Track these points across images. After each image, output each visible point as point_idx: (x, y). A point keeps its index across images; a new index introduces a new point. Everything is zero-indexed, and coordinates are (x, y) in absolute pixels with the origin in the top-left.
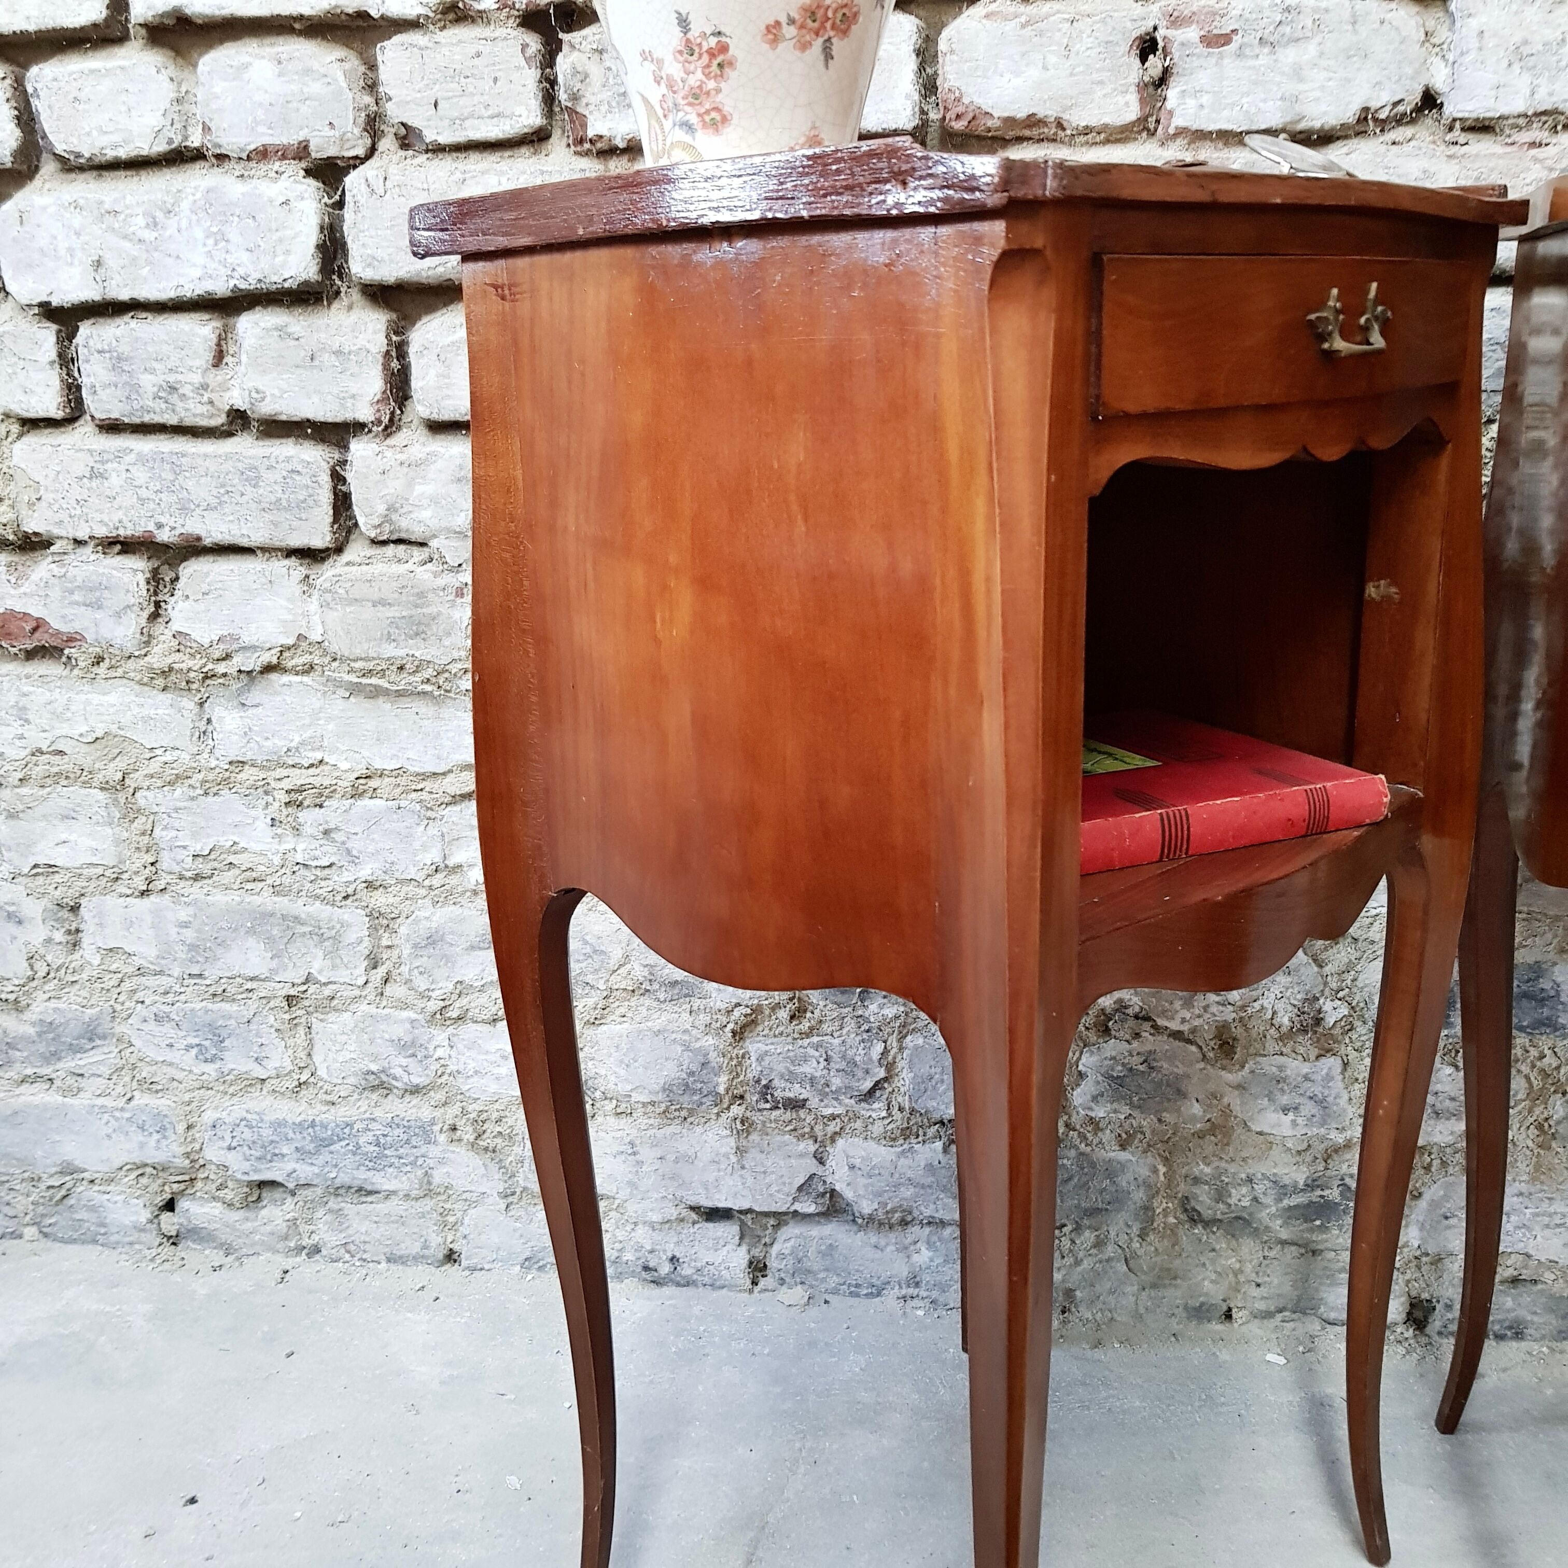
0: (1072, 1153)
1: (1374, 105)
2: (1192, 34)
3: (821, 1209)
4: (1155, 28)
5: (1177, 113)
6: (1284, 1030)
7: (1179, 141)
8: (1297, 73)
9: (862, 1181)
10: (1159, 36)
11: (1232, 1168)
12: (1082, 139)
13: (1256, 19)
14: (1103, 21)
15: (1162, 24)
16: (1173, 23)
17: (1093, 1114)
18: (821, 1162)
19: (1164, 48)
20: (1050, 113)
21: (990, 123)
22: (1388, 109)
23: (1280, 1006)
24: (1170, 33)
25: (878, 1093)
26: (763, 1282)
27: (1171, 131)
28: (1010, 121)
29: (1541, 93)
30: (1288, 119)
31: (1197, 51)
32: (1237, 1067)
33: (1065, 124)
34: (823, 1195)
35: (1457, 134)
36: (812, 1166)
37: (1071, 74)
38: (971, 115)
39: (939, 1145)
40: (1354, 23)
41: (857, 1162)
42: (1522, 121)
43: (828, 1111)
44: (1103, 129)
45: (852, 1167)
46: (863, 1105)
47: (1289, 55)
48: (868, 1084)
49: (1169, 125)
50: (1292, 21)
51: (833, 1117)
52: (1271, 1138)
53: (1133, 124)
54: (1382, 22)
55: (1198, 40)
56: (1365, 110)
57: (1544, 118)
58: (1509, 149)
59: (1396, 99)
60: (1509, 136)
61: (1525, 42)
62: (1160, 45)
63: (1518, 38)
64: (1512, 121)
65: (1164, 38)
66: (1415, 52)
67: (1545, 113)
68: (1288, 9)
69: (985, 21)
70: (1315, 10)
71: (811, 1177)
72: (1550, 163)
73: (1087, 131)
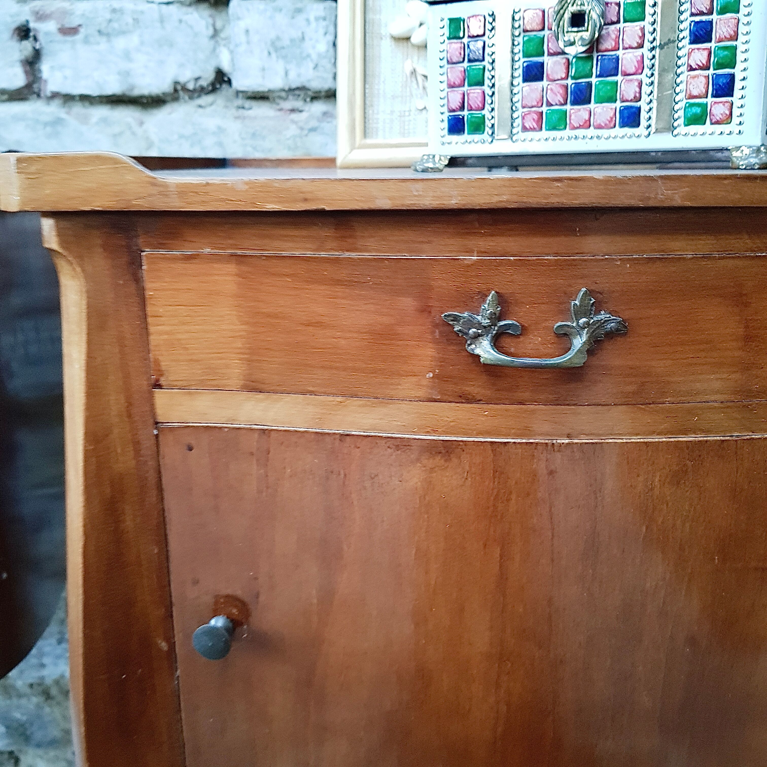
1: (182, 79)
2: (52, 26)
4: (28, 22)
5: (50, 82)
8: (127, 56)
10: (32, 25)
13: (94, 18)
15: (32, 19)
16: (39, 18)
19: (34, 35)
22: (192, 83)
24: (37, 25)
27: (49, 94)
29: (292, 75)
30: (125, 88)
31: (58, 38)
35: (240, 102)
40: (162, 22)
42: (283, 94)
47: (121, 43)
49: (47, 90)
50: (118, 19)
53: (23, 89)
54: (180, 21)
55: (56, 31)
56: (176, 83)
57: (297, 92)
58: (279, 113)
59: (197, 75)
60: (278, 104)
61: (278, 38)
62: (31, 34)
63: (273, 35)
64: (278, 94)
65: (35, 30)
66: (206, 43)
67: (298, 89)
68: (114, 11)
70: (133, 12)
72: (302, 124)
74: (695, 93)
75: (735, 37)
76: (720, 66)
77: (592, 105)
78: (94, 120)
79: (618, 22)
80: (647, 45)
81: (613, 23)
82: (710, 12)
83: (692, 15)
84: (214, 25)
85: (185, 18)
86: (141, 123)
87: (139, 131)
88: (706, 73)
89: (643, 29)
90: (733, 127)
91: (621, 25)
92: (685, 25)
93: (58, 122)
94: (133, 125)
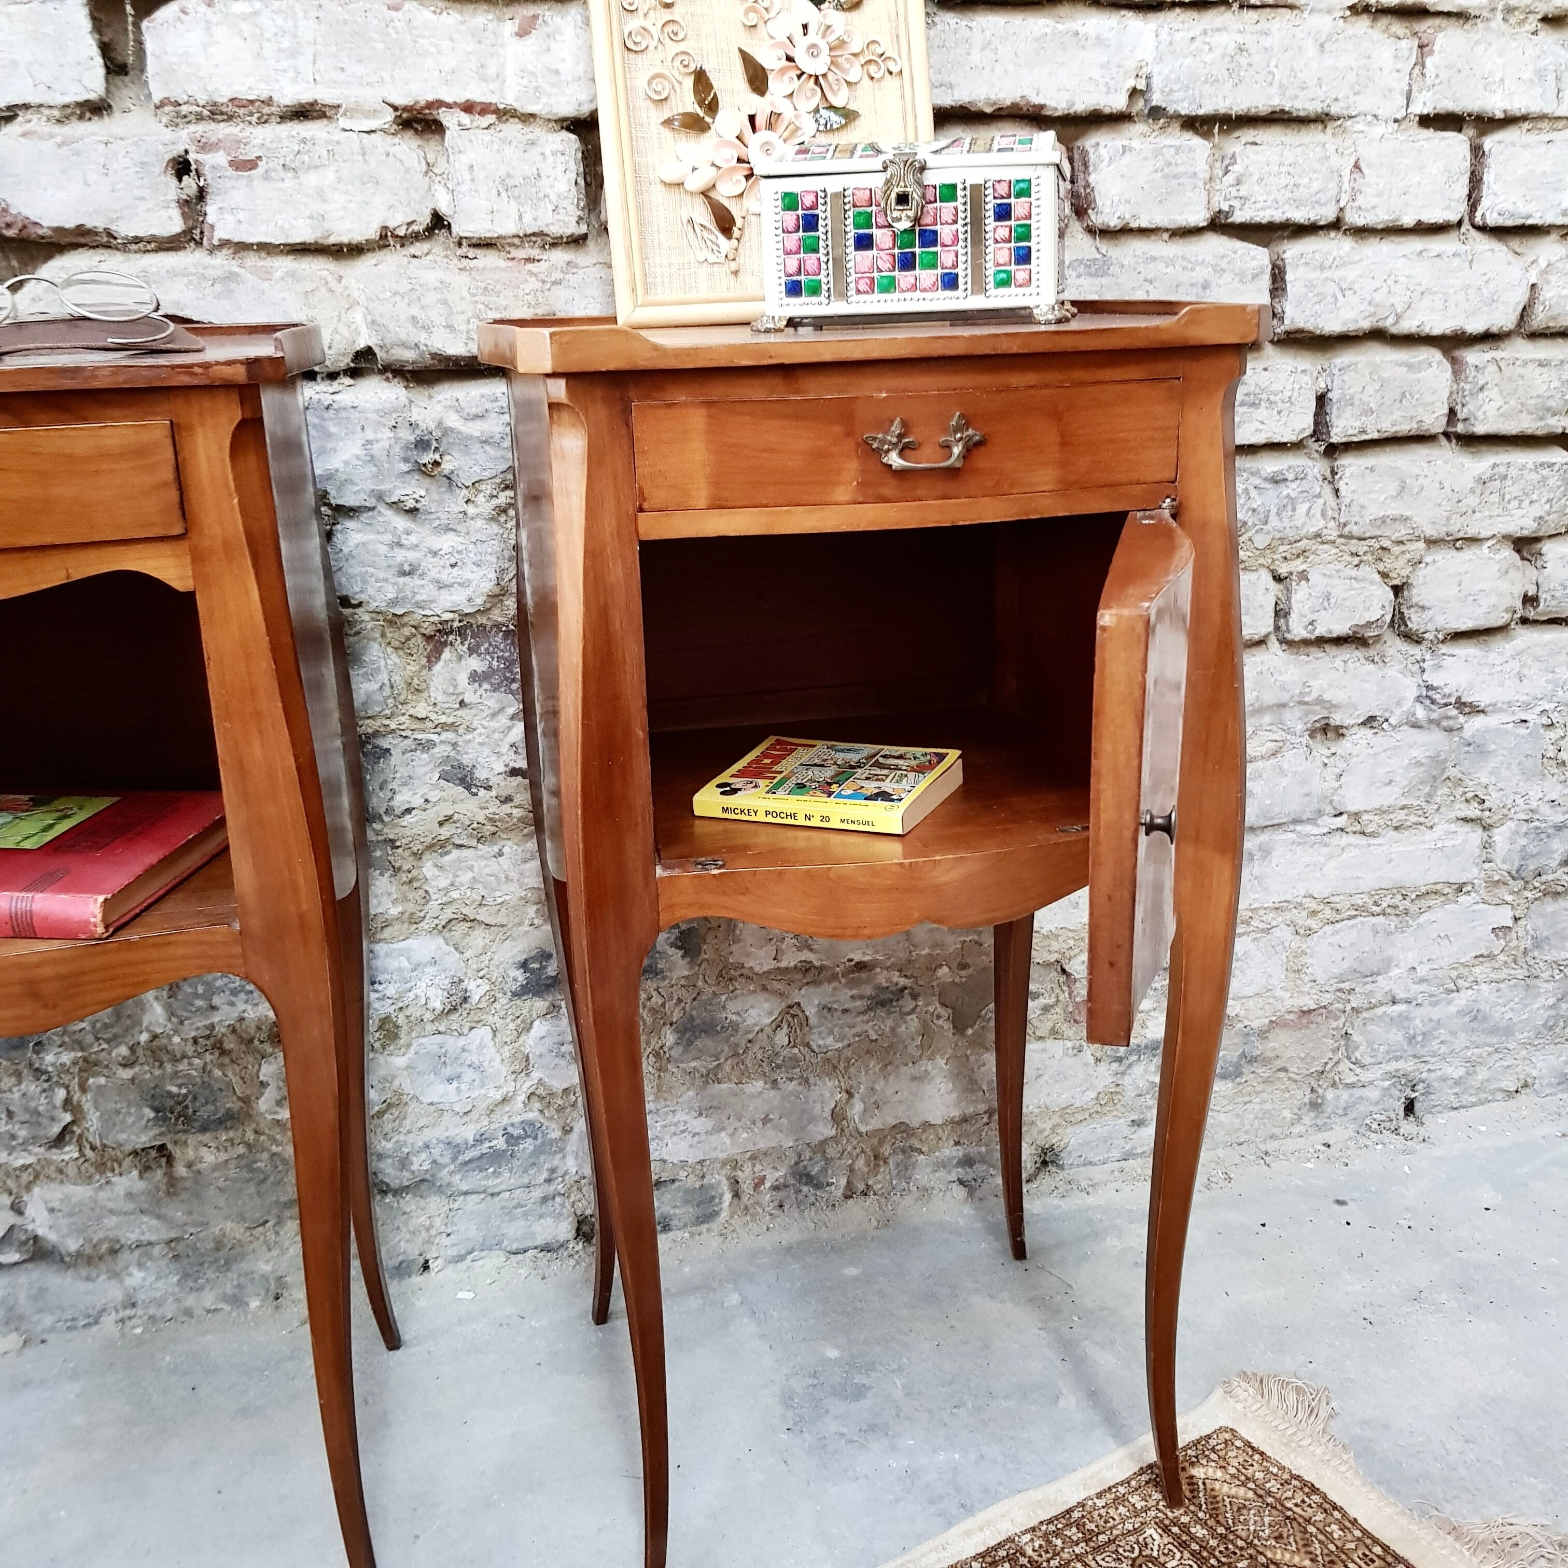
0: (265, 1155)
1: (391, 224)
2: (220, 158)
3: (25, 1257)
4: (186, 152)
5: (217, 228)
6: (437, 1012)
7: (225, 251)
8: (321, 195)
9: (64, 1222)
10: (191, 157)
11: (410, 1139)
12: (134, 247)
13: (277, 148)
14: (136, 144)
15: (192, 148)
16: (203, 148)
17: (279, 1117)
18: (20, 1213)
19: (197, 170)
20: (97, 224)
21: (40, 232)
22: (405, 227)
23: (432, 992)
24: (200, 157)
25: (67, 1138)
27: (216, 242)
28: (59, 230)
29: (527, 218)
30: (319, 235)
31: (228, 173)
32: (403, 1050)
33: (115, 234)
34: (25, 1243)
35: (465, 250)
36: (11, 1218)
37: (113, 191)
38: (20, 225)
39: (135, 1173)
40: (363, 154)
41: (56, 1204)
42: (516, 241)
43: (20, 1163)
44: (152, 239)
45: (52, 1210)
46: (54, 1150)
47: (311, 179)
48: (56, 1129)
49: (212, 237)
50: (309, 151)
51: (25, 1168)
52: (441, 1107)
53: (179, 235)
54: (388, 155)
55: (227, 164)
56: (384, 228)
57: (533, 239)
58: (510, 263)
59: (409, 220)
60: (509, 253)
61: (509, 176)
62: (193, 168)
63: (502, 172)
64: (509, 241)
65: (196, 161)
66: (419, 181)
67: (534, 234)
68: (304, 141)
69: (21, 139)
70: (327, 142)
71: (12, 1228)
72: (542, 276)
73: (137, 240)
74: (1001, 261)
75: (1029, 217)
76: (1019, 239)
77: (917, 272)
78: (277, 274)
79: (935, 201)
80: (960, 222)
81: (931, 202)
82: (1009, 196)
83: (995, 198)
84: (426, 158)
85: (392, 150)
86: (340, 277)
87: (338, 288)
88: (1008, 245)
89: (956, 209)
90: (1032, 289)
91: (938, 204)
92: (990, 206)
93: (231, 277)
94: (329, 279)
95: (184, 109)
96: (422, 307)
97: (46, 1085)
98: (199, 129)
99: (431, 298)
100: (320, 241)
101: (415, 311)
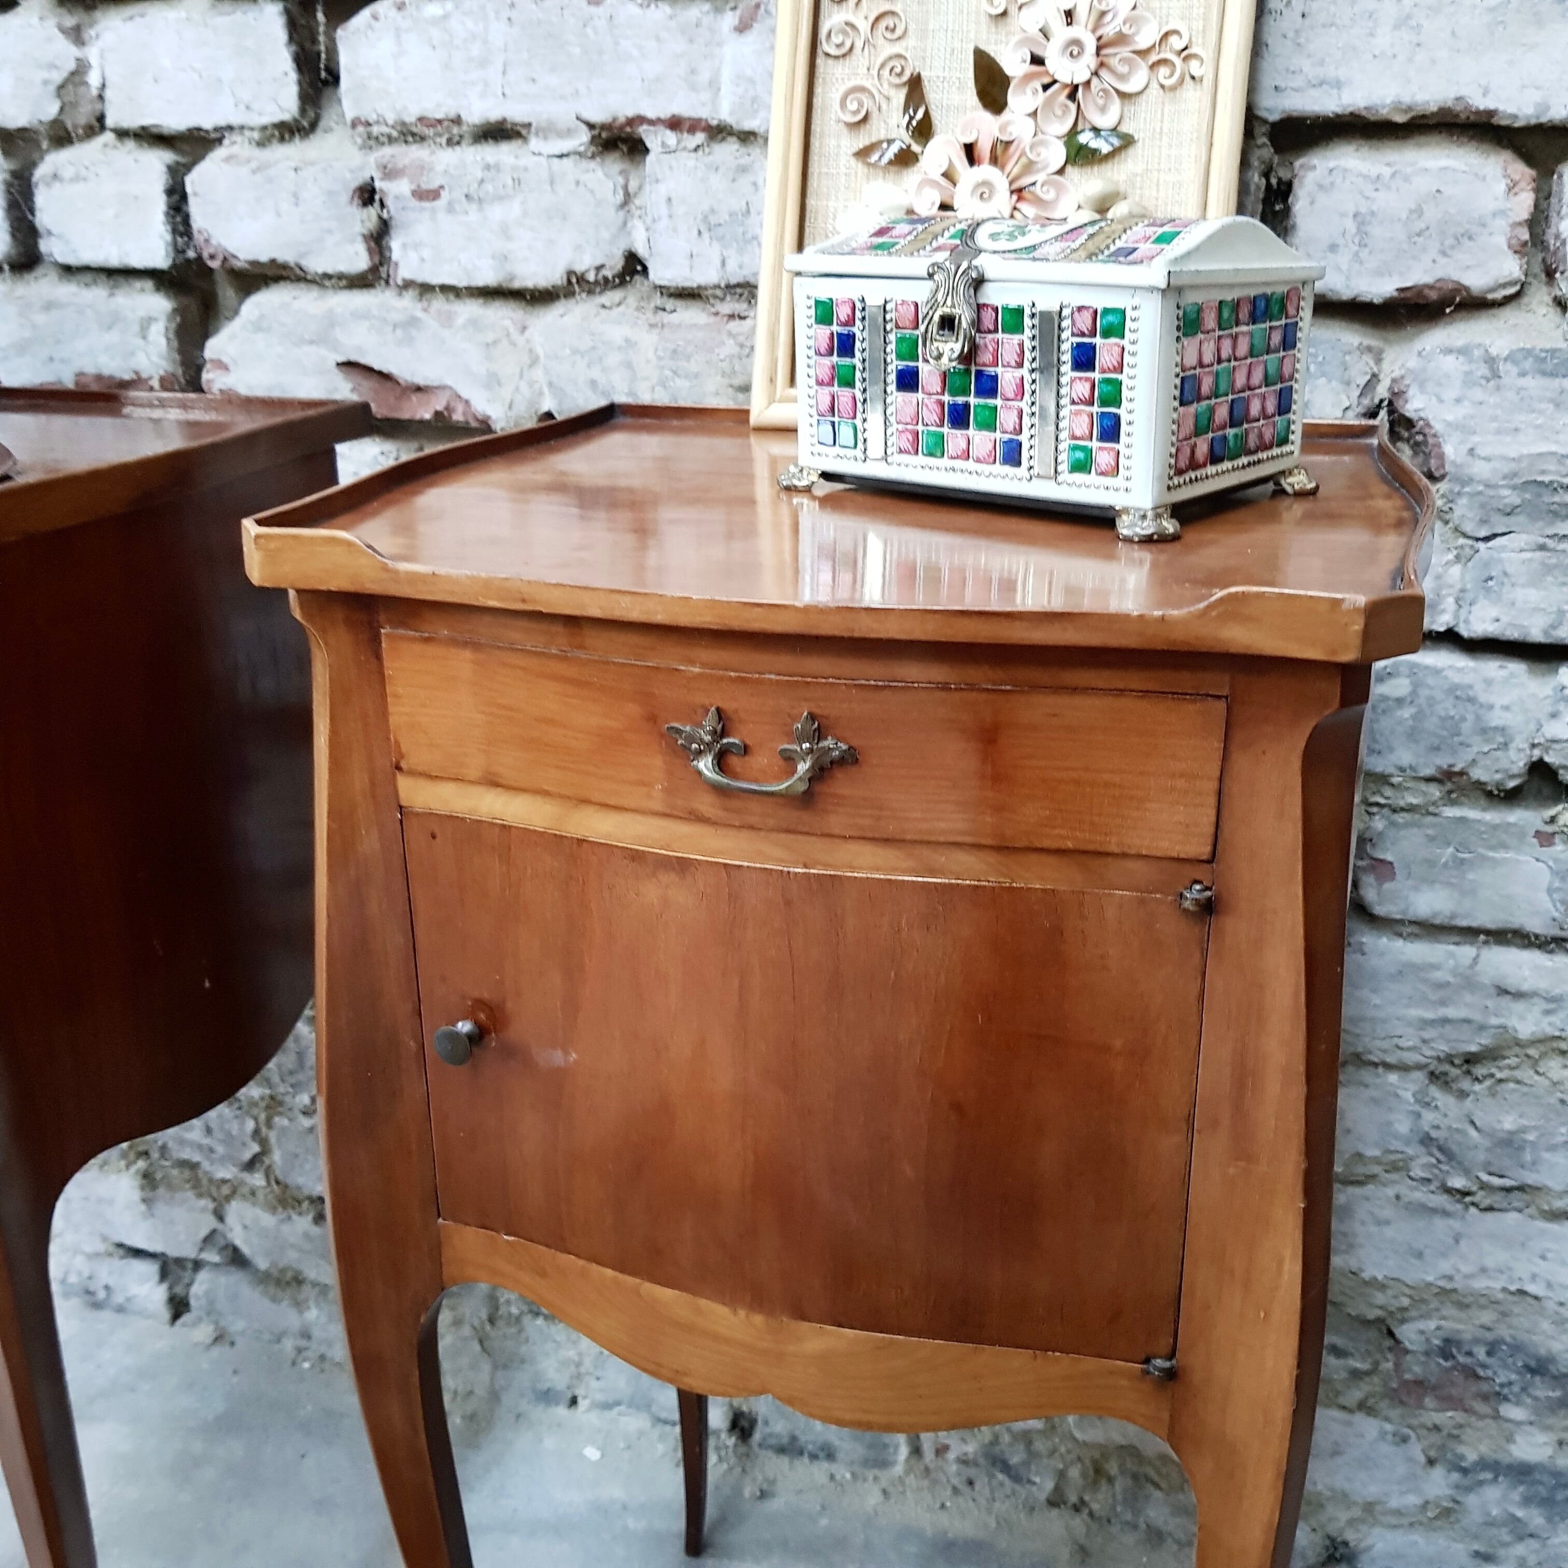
1: (579, 268)
2: (404, 187)
3: (225, 1260)
4: (373, 179)
7: (410, 293)
8: (505, 231)
9: (254, 1241)
10: (378, 184)
12: (328, 283)
13: (460, 176)
14: (324, 171)
15: (379, 175)
16: (388, 175)
18: (221, 1219)
19: (380, 198)
20: (286, 258)
21: (239, 265)
22: (593, 272)
24: (384, 184)
25: (258, 1165)
26: (186, 1318)
27: (402, 281)
28: (255, 263)
29: (732, 265)
30: (502, 277)
31: (411, 204)
33: (306, 269)
34: (224, 1247)
36: (213, 1222)
37: (303, 222)
38: (221, 257)
39: (310, 1217)
40: (552, 183)
41: (249, 1224)
42: (719, 293)
43: (220, 1175)
44: (341, 276)
45: (245, 1227)
46: (247, 1173)
47: (496, 212)
48: (247, 1156)
49: (397, 276)
50: (493, 179)
51: (224, 1181)
53: (367, 272)
54: (578, 183)
55: (410, 194)
56: (570, 273)
57: (739, 291)
58: (712, 319)
59: (598, 263)
60: (713, 306)
61: (713, 211)
62: (377, 197)
63: (705, 206)
64: (710, 292)
65: (381, 190)
66: (614, 217)
67: (738, 285)
68: (488, 167)
69: (222, 164)
70: (514, 168)
71: (214, 1232)
72: (741, 339)
73: (327, 276)
74: (1078, 433)
75: (1120, 368)
76: (1104, 403)
77: (971, 432)
78: (460, 321)
79: (996, 331)
80: (1027, 364)
81: (990, 332)
82: (1093, 334)
83: (1073, 335)
84: (626, 188)
85: (584, 178)
86: (524, 329)
87: (520, 340)
88: (1088, 409)
89: (1021, 345)
90: (1118, 482)
91: (1000, 335)
92: (1066, 346)
93: (413, 322)
94: (512, 330)
95: (375, 130)
96: (604, 370)
97: (238, 1112)
98: (387, 151)
99: (613, 359)
100: (504, 285)
101: (595, 373)
